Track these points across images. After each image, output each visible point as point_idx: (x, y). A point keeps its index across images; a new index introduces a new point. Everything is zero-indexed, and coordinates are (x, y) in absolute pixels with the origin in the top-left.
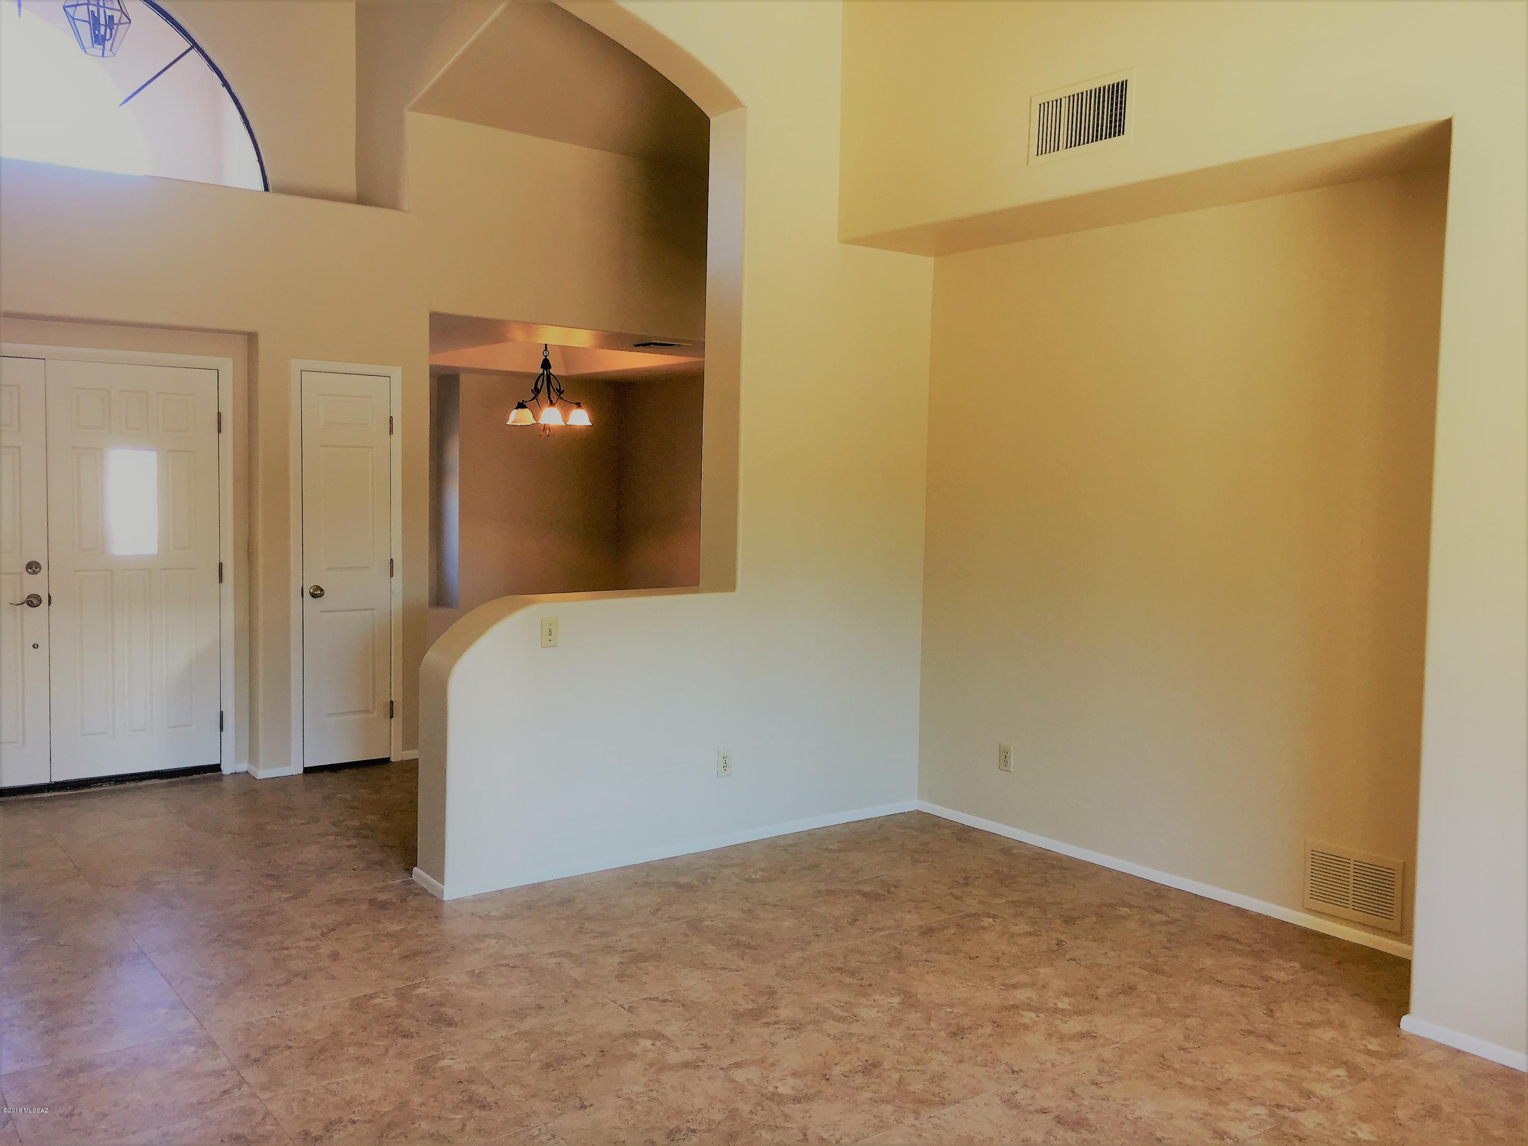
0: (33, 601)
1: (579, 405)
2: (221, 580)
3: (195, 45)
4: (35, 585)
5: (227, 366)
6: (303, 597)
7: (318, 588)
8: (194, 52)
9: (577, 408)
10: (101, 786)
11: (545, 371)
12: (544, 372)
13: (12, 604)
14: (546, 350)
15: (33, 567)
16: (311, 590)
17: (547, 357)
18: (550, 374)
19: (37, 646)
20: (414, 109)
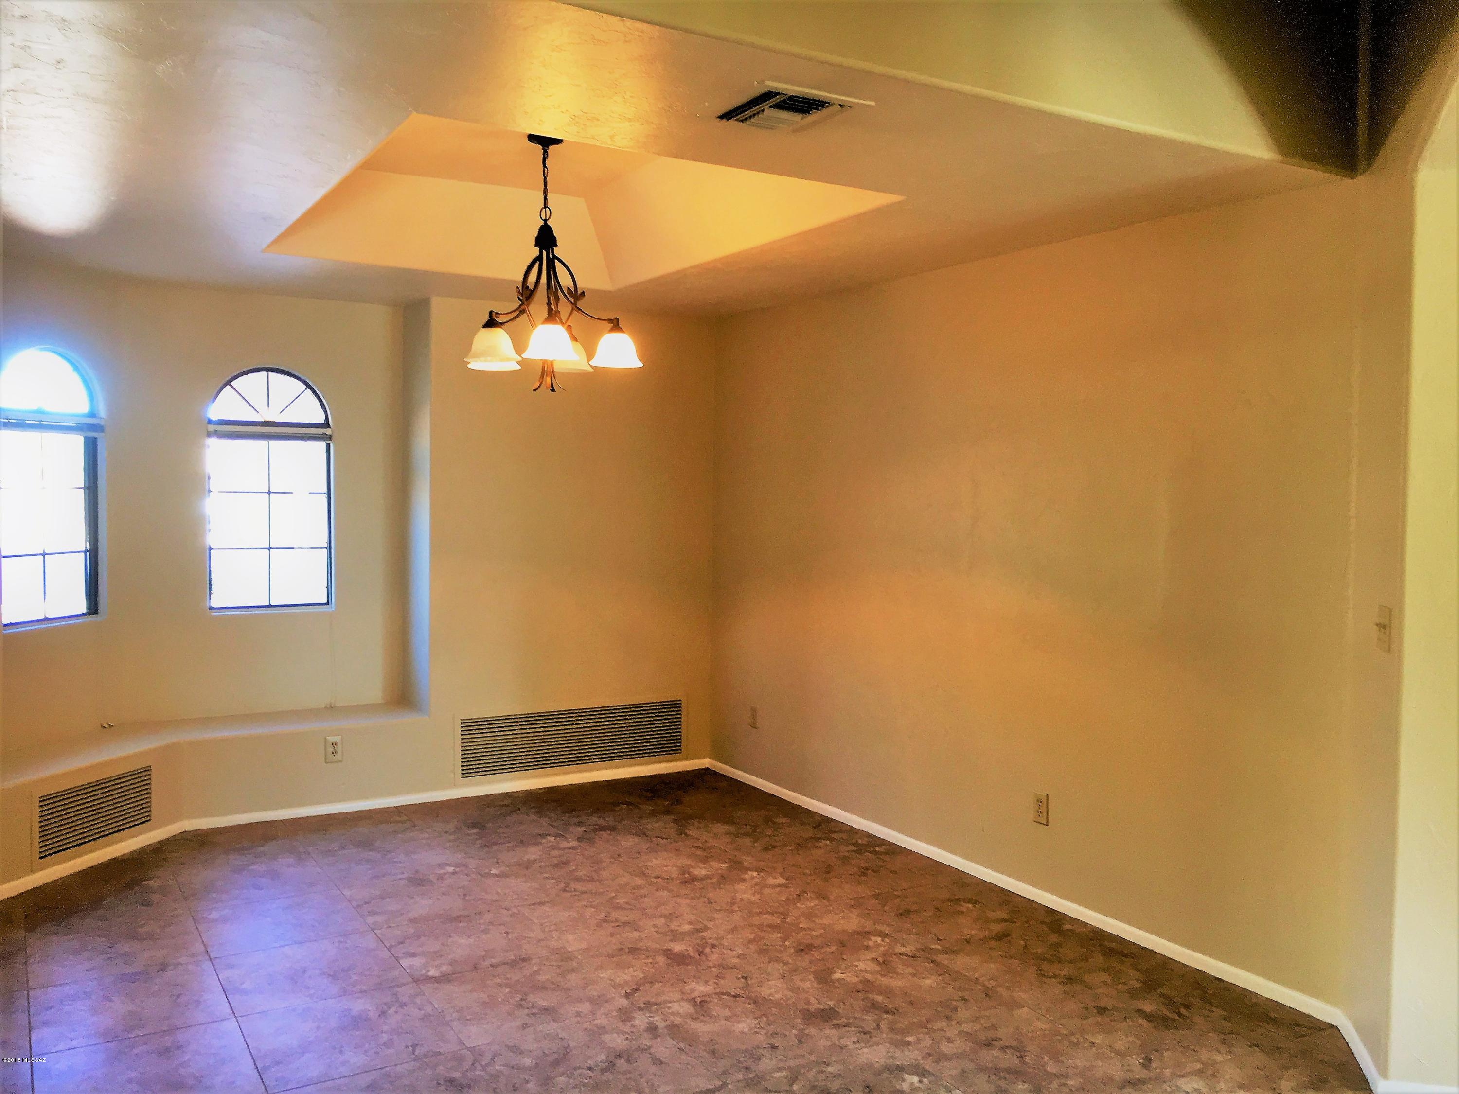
1: (615, 325)
9: (612, 330)
11: (544, 253)
12: (541, 253)
14: (546, 206)
17: (549, 223)
18: (555, 257)
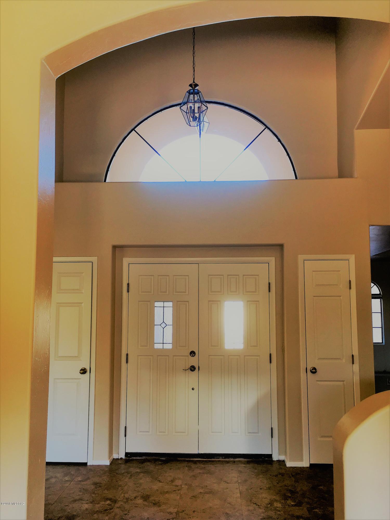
0: (193, 369)
2: (271, 362)
3: (267, 127)
4: (193, 361)
5: (272, 260)
6: (307, 372)
7: (314, 369)
8: (266, 129)
10: (219, 458)
13: (184, 370)
15: (193, 353)
16: (311, 369)
19: (194, 389)
20: (358, 128)
